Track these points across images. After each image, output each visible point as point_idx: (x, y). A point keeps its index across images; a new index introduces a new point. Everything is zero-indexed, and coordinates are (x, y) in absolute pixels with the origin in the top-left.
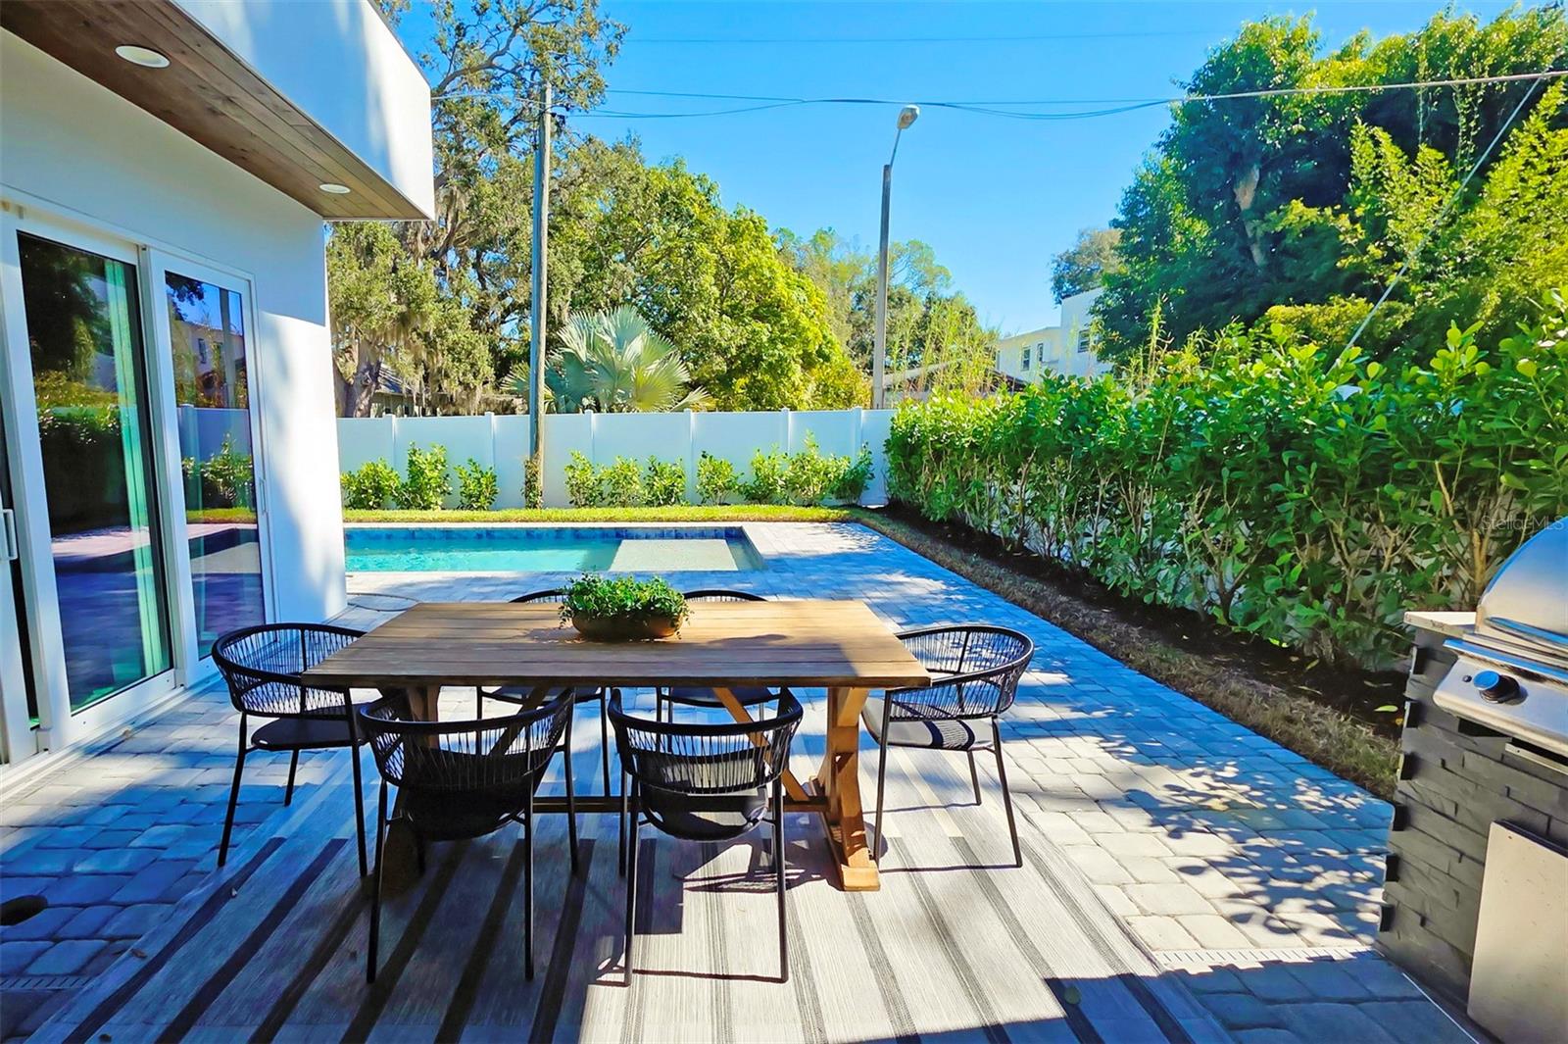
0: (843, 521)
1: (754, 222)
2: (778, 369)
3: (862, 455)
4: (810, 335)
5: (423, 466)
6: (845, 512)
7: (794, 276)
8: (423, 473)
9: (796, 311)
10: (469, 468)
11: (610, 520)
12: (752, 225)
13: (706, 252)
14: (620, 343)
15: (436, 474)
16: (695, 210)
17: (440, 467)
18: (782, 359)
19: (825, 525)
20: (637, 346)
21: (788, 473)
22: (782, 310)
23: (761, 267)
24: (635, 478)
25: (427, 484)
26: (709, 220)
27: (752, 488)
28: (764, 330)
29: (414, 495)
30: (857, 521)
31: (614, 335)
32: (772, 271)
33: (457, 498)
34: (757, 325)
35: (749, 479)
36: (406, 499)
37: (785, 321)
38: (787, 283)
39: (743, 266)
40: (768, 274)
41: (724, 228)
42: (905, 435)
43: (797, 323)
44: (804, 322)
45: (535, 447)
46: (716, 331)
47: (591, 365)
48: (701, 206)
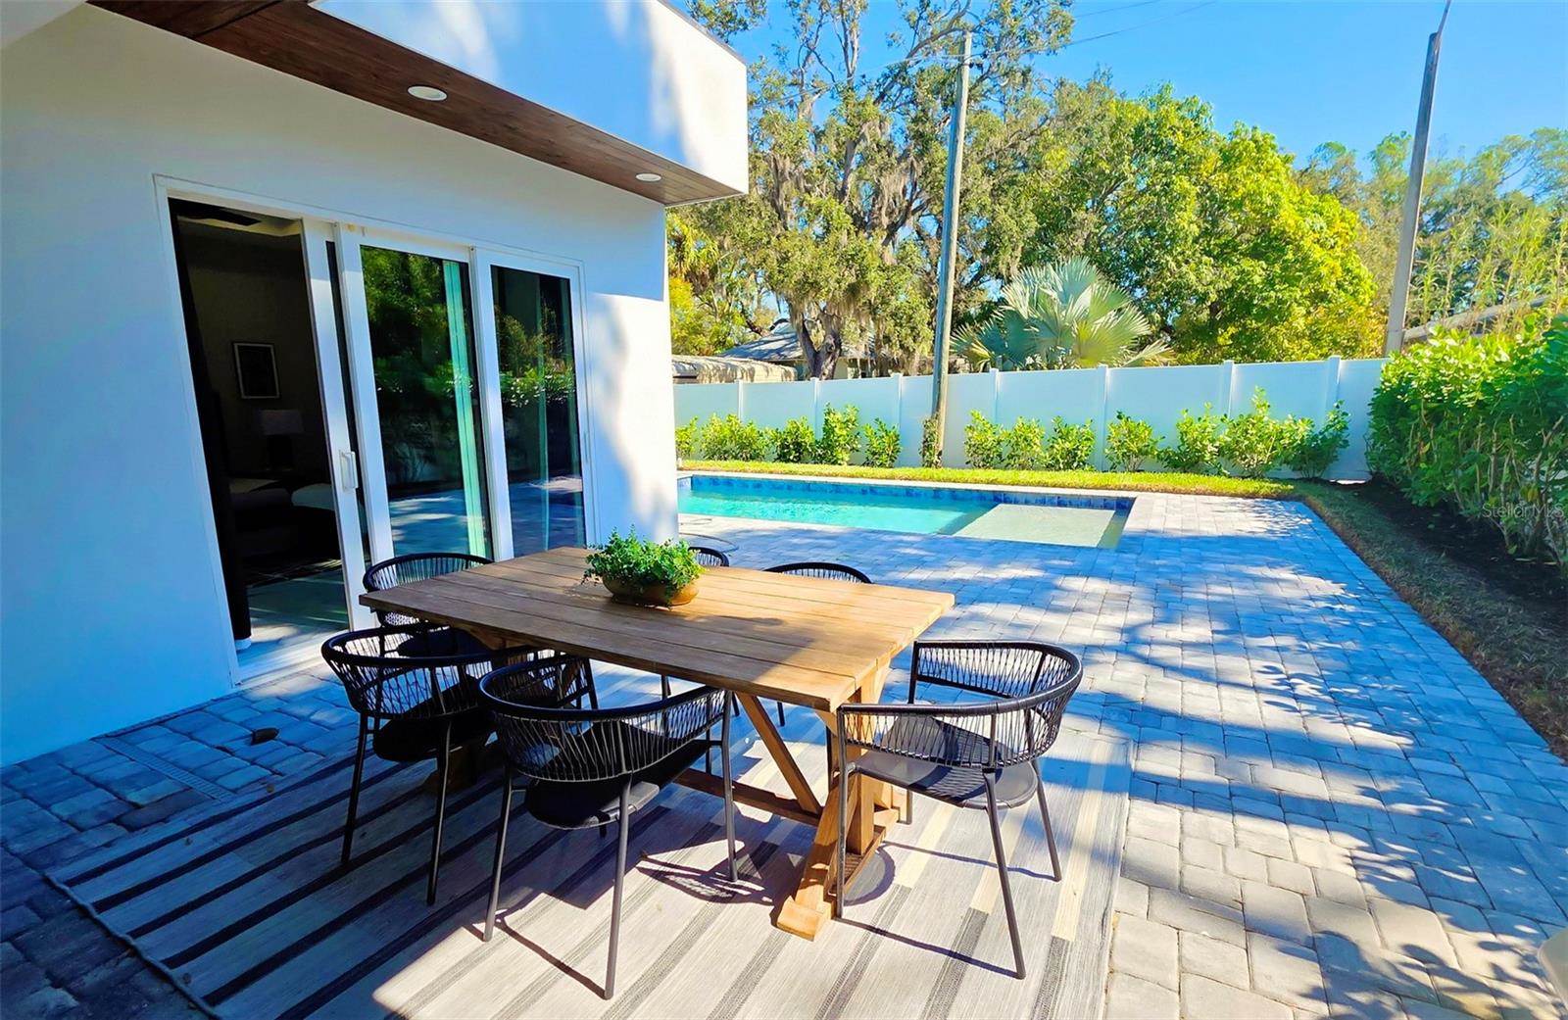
0: (1280, 497)
1: (1256, 142)
2: (1275, 314)
3: (1332, 417)
4: (1324, 270)
5: (833, 425)
6: (1290, 487)
7: (1312, 200)
8: (833, 432)
9: (1306, 243)
10: (875, 428)
11: (992, 482)
12: (1253, 145)
13: (1187, 185)
14: (1065, 298)
15: (845, 433)
16: (1178, 140)
17: (851, 426)
18: (1281, 301)
19: (1249, 501)
20: (1086, 298)
21: (1224, 437)
22: (1288, 243)
23: (1260, 194)
24: (1037, 441)
25: (836, 441)
26: (1195, 148)
27: (1175, 454)
28: (1257, 271)
29: (826, 453)
30: (1299, 499)
31: (1061, 289)
32: (1275, 197)
33: (863, 455)
34: (1247, 264)
35: (1172, 443)
36: (819, 455)
37: (1290, 256)
38: (1301, 210)
39: (1235, 196)
40: (1269, 201)
41: (1214, 155)
42: (1394, 391)
43: (1305, 259)
44: (1317, 254)
45: (937, 407)
46: (1192, 277)
47: (1031, 322)
48: (1186, 133)
